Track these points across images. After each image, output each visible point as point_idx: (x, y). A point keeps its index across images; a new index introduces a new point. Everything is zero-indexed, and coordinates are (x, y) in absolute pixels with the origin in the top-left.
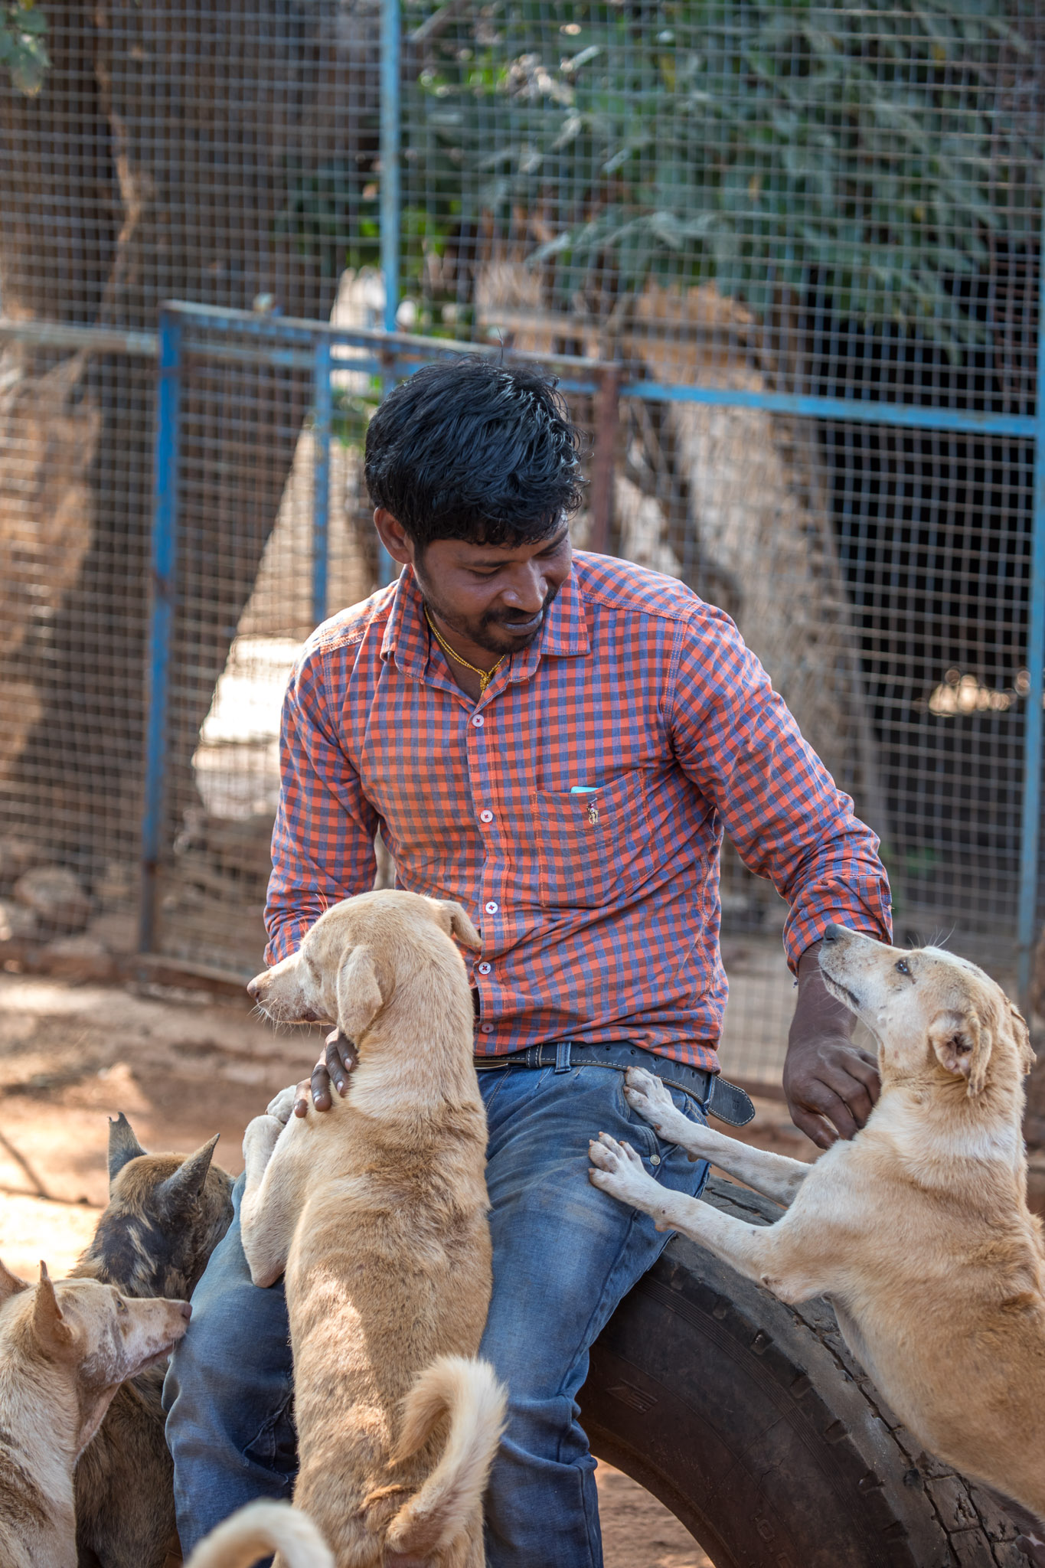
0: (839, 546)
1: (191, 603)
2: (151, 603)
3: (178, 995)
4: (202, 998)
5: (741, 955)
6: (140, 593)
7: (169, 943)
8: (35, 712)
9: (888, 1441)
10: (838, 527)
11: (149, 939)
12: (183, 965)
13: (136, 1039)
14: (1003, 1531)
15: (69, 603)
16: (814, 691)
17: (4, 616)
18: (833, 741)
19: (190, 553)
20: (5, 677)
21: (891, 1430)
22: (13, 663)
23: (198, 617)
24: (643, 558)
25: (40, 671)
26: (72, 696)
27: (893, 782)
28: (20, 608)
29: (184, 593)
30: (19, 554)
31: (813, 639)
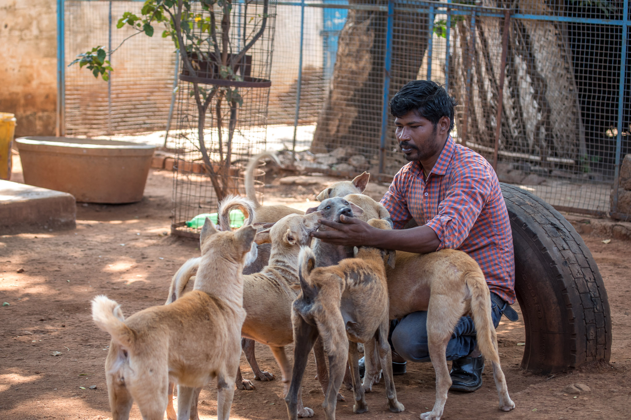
1: (395, 78)
2: (384, 79)
6: (381, 76)
7: (387, 171)
8: (356, 114)
9: (559, 253)
11: (382, 170)
14: (590, 280)
15: (365, 85)
16: (567, 113)
17: (348, 89)
18: (571, 126)
19: (395, 64)
20: (348, 105)
21: (560, 251)
22: (350, 101)
23: (397, 82)
24: (522, 78)
25: (357, 103)
26: (364, 110)
27: (587, 140)
28: (352, 87)
29: (393, 75)
30: (353, 72)
31: (567, 99)
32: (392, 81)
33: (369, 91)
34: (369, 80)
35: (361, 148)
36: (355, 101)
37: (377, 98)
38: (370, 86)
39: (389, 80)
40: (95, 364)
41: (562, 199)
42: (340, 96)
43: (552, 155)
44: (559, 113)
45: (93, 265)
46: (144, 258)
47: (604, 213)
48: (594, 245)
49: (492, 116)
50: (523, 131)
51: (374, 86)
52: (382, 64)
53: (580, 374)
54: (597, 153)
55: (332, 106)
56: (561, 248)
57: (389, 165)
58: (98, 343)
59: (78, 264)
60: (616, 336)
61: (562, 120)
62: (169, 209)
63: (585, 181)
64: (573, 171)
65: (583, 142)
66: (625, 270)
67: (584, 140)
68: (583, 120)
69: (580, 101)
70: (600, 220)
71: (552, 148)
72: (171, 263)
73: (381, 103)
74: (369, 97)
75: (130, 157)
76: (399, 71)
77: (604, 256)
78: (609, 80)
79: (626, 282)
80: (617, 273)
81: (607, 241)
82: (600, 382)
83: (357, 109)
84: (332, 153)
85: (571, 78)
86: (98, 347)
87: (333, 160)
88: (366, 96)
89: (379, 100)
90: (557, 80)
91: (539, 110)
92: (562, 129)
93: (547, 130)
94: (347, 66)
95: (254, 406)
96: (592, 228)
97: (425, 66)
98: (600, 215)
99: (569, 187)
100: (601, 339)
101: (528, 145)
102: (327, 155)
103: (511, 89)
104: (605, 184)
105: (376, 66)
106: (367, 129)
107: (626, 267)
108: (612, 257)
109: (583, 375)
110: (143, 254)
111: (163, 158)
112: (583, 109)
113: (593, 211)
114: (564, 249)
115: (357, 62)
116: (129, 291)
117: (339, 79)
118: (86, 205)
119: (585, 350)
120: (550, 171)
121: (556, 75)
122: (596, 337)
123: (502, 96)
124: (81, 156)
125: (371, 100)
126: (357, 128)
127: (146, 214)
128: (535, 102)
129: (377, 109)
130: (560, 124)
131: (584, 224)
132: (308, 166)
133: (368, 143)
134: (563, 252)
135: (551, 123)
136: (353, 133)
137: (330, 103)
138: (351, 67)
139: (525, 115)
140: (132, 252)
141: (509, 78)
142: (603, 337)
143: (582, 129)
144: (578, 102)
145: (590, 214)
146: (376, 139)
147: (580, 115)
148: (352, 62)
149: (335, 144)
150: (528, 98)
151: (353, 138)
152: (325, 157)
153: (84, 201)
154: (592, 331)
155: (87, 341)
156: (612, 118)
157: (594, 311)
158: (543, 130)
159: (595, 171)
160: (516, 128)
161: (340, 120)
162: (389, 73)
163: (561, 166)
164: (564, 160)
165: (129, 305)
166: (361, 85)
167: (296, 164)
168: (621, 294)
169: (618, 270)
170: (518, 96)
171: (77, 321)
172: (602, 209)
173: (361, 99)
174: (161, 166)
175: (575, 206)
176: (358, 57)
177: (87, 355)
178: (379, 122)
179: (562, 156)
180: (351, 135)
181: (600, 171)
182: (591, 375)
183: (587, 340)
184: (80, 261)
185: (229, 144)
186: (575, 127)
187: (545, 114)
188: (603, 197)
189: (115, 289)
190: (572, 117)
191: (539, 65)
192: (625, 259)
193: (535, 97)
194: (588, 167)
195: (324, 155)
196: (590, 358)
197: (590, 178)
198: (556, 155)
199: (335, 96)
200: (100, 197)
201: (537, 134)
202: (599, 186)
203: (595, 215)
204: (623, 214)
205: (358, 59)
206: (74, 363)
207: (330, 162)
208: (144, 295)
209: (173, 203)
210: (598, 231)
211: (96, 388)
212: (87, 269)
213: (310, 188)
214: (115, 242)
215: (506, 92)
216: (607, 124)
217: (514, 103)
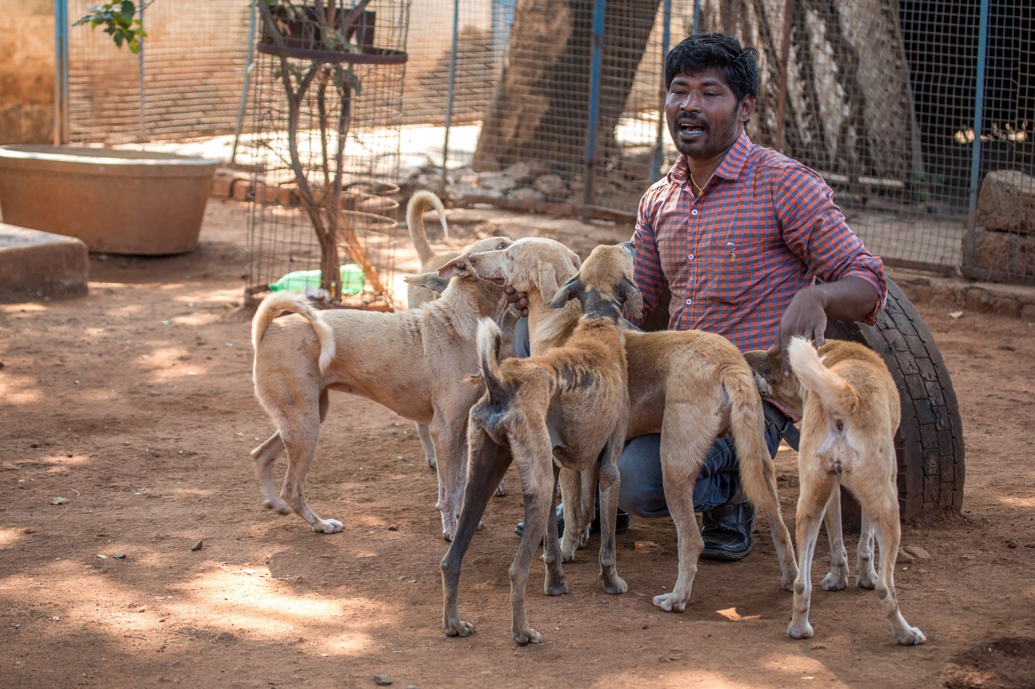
0: (908, 55)
1: (610, 47)
2: (593, 49)
3: (602, 223)
4: (611, 223)
5: (855, 216)
6: (588, 44)
7: (597, 200)
8: (546, 107)
9: (879, 334)
10: (907, 46)
11: (589, 199)
12: (604, 208)
13: (582, 239)
14: (930, 377)
15: (562, 59)
16: (891, 104)
17: (534, 66)
18: (899, 127)
19: (611, 26)
20: (533, 93)
21: (880, 330)
22: (537, 87)
23: (613, 54)
24: (817, 47)
25: (548, 89)
26: (560, 100)
27: (924, 149)
28: (540, 62)
29: (607, 44)
30: (541, 39)
31: (891, 81)
32: (606, 53)
33: (569, 69)
34: (569, 51)
35: (555, 162)
36: (544, 85)
37: (581, 80)
38: (569, 61)
39: (600, 51)
40: (123, 517)
41: (884, 245)
42: (519, 77)
43: (866, 174)
44: (878, 105)
45: (117, 356)
46: (200, 344)
47: (952, 268)
48: (936, 321)
49: (769, 111)
50: (821, 136)
51: (575, 61)
52: (589, 25)
53: (913, 531)
54: (940, 170)
55: (507, 94)
56: (882, 326)
57: (601, 191)
58: (127, 483)
59: (92, 353)
60: (972, 468)
61: (884, 116)
62: (240, 263)
63: (921, 217)
64: (902, 200)
65: (917, 153)
66: (986, 361)
67: (919, 149)
68: (918, 117)
69: (912, 85)
70: (946, 280)
71: (868, 162)
72: (244, 352)
73: (587, 89)
74: (568, 79)
75: (177, 178)
76: (618, 37)
77: (953, 339)
78: (961, 51)
79: (987, 380)
80: (974, 367)
81: (956, 314)
82: (945, 544)
83: (548, 99)
84: (507, 172)
85: (898, 48)
86: (127, 489)
87: (509, 183)
88: (563, 78)
89: (584, 85)
90: (875, 50)
91: (846, 100)
92: (883, 131)
93: (859, 132)
94: (530, 28)
95: (382, 585)
96: (932, 293)
97: (659, 28)
98: (946, 272)
99: (896, 226)
100: (947, 475)
101: (827, 157)
102: (500, 174)
103: (800, 65)
104: (954, 220)
105: (579, 29)
106: (565, 132)
107: (988, 357)
108: (965, 340)
109: (918, 532)
110: (198, 338)
111: (229, 180)
112: (918, 98)
113: (934, 265)
114: (887, 328)
115: (548, 22)
116: (177, 398)
117: (519, 50)
118: (104, 257)
119: (920, 491)
120: (865, 200)
121: (874, 42)
122: (939, 470)
123: (784, 76)
124: (96, 177)
125: (571, 83)
126: (548, 130)
127: (202, 273)
128: (839, 87)
129: (581, 98)
130: (880, 122)
131: (919, 287)
132: (469, 193)
133: (567, 155)
134: (886, 332)
135: (866, 121)
136: (542, 138)
137: (503, 89)
138: (537, 31)
139: (823, 108)
140: (181, 335)
141: (798, 47)
142: (951, 470)
143: (916, 131)
144: (909, 87)
145: (930, 270)
146: (579, 147)
147: (912, 108)
148: (539, 21)
149: (511, 156)
150: (828, 80)
151: (542, 147)
152: (495, 178)
153: (101, 250)
154: (933, 461)
155: (108, 479)
156: (965, 113)
157: (936, 429)
158: (852, 132)
159: (938, 199)
160: (809, 129)
161: (521, 118)
162: (601, 40)
163: (882, 191)
164: (887, 182)
165: (177, 421)
166: (555, 59)
167: (448, 189)
168: (979, 400)
169: (976, 362)
170: (812, 77)
171: (92, 448)
172: (947, 262)
173: (554, 82)
174: (226, 194)
175: (905, 257)
176: (549, 15)
177: (109, 503)
178: (584, 121)
179: (883, 176)
180: (539, 142)
181: (946, 200)
182: (931, 533)
183: (925, 475)
184: (97, 350)
185: (339, 158)
186: (904, 127)
187: (857, 106)
188: (950, 242)
189: (153, 395)
190: (900, 111)
191: (846, 26)
192: (987, 343)
193: (839, 79)
194: (926, 193)
195: (494, 174)
196: (929, 505)
197: (930, 210)
198: (874, 174)
199: (512, 78)
200: (127, 244)
201: (842, 139)
202: (944, 224)
203: (938, 272)
204: (982, 270)
205: (549, 17)
206: (87, 517)
207: (504, 186)
208: (201, 405)
209: (247, 254)
210: (943, 298)
211: (124, 557)
212: (107, 362)
213: (471, 228)
214: (153, 318)
215: (792, 71)
216: (957, 123)
217: (805, 88)
